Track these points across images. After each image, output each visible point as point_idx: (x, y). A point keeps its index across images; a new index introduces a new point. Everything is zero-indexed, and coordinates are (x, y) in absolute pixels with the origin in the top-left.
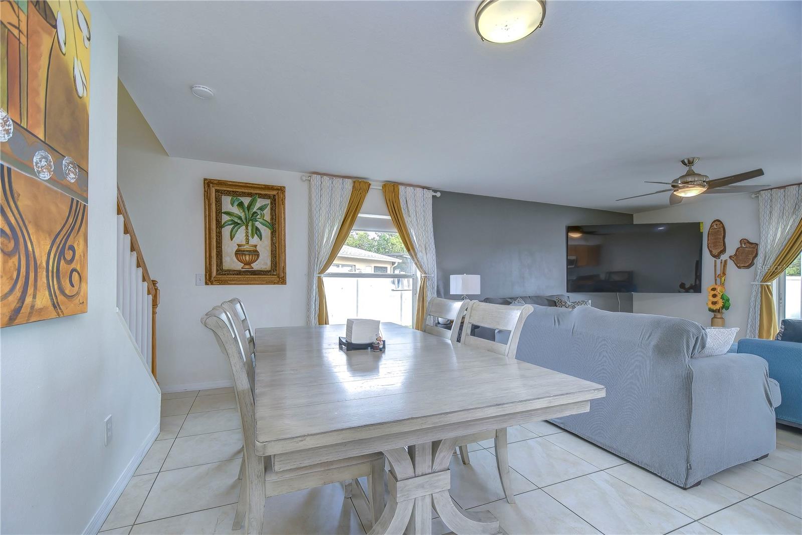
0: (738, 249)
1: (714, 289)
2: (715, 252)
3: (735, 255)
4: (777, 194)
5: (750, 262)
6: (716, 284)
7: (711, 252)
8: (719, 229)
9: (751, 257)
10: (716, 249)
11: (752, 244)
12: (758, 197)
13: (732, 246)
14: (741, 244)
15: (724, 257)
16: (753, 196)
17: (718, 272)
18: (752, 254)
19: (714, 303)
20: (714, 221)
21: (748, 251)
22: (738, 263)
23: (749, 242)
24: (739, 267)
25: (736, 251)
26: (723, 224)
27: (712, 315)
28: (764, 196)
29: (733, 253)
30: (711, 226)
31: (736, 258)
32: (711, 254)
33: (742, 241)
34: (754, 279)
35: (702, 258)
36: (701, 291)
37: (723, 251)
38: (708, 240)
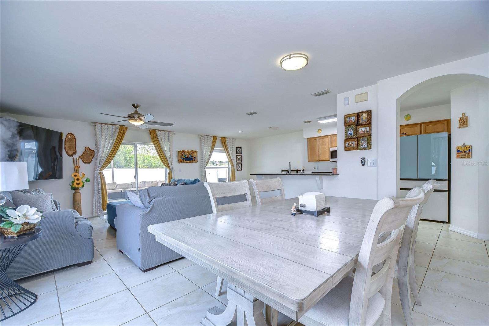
0: (84, 152)
1: (76, 176)
2: (70, 153)
3: (83, 155)
4: (104, 126)
5: (91, 160)
6: (76, 172)
7: (67, 152)
8: (72, 138)
9: (91, 157)
10: (71, 151)
11: (91, 150)
12: (95, 126)
13: (80, 151)
14: (86, 150)
15: (76, 156)
16: (93, 125)
17: (75, 165)
18: (92, 156)
19: (78, 184)
20: (69, 134)
21: (90, 154)
22: (84, 160)
23: (90, 149)
24: (85, 163)
25: (83, 154)
26: (74, 136)
27: (73, 191)
28: (99, 126)
29: (81, 154)
30: (67, 136)
31: (83, 157)
32: (67, 154)
33: (87, 148)
34: (95, 169)
35: (61, 155)
36: (61, 177)
37: (75, 153)
38: (65, 145)
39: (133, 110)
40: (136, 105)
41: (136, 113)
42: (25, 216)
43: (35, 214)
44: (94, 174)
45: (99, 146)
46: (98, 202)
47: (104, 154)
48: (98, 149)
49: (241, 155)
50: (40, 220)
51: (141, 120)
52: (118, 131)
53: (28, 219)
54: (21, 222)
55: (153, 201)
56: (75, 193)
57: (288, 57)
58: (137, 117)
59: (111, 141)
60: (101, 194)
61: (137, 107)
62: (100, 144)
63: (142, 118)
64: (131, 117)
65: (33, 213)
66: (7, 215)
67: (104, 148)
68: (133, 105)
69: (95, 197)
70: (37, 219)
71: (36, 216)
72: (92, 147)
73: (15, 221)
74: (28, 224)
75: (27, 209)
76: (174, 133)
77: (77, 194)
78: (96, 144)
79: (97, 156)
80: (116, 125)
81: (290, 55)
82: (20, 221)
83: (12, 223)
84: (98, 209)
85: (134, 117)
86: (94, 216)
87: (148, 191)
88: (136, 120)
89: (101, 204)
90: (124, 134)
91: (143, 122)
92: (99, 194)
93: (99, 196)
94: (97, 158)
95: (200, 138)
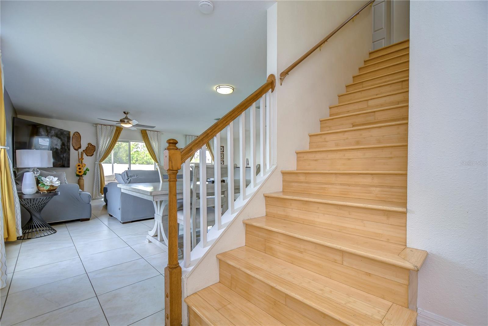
0: (87, 147)
1: (79, 166)
2: (76, 148)
3: (86, 150)
4: (104, 127)
5: (92, 154)
6: (79, 163)
7: (73, 147)
8: (78, 136)
10: (76, 146)
12: (97, 126)
13: (84, 146)
14: (88, 145)
15: (80, 151)
16: (95, 125)
17: (80, 157)
18: (93, 150)
19: (80, 172)
20: (76, 133)
22: (87, 154)
23: (92, 145)
24: (87, 156)
26: (79, 134)
27: (78, 178)
28: (99, 126)
29: (84, 149)
30: (74, 135)
32: (74, 148)
33: (89, 144)
34: (96, 161)
35: (69, 150)
36: (68, 166)
37: (80, 148)
38: (72, 141)
39: (124, 116)
40: (126, 112)
41: (126, 118)
42: (51, 182)
43: (56, 181)
44: (95, 165)
45: (99, 143)
46: (97, 187)
47: (103, 149)
48: (98, 145)
49: (223, 153)
50: (59, 184)
51: (130, 123)
52: (114, 131)
53: (53, 183)
54: (49, 185)
55: (130, 178)
56: (80, 179)
57: (218, 87)
58: (127, 121)
59: (109, 139)
60: (100, 181)
61: (127, 114)
62: (100, 141)
63: (130, 122)
64: (122, 121)
65: (55, 181)
66: (42, 180)
67: (103, 144)
68: (124, 112)
69: (95, 183)
70: (58, 184)
71: (57, 182)
72: (94, 144)
73: (46, 184)
74: (53, 186)
75: (52, 178)
76: (163, 133)
77: (81, 180)
78: (97, 141)
79: (97, 150)
80: (113, 126)
81: (219, 86)
82: (48, 183)
83: (45, 185)
84: (97, 193)
85: (124, 121)
86: (94, 198)
87: (127, 172)
88: (126, 123)
89: (100, 189)
90: (119, 133)
91: (132, 125)
92: (98, 181)
93: (98, 183)
94: (97, 152)
95: (185, 138)
